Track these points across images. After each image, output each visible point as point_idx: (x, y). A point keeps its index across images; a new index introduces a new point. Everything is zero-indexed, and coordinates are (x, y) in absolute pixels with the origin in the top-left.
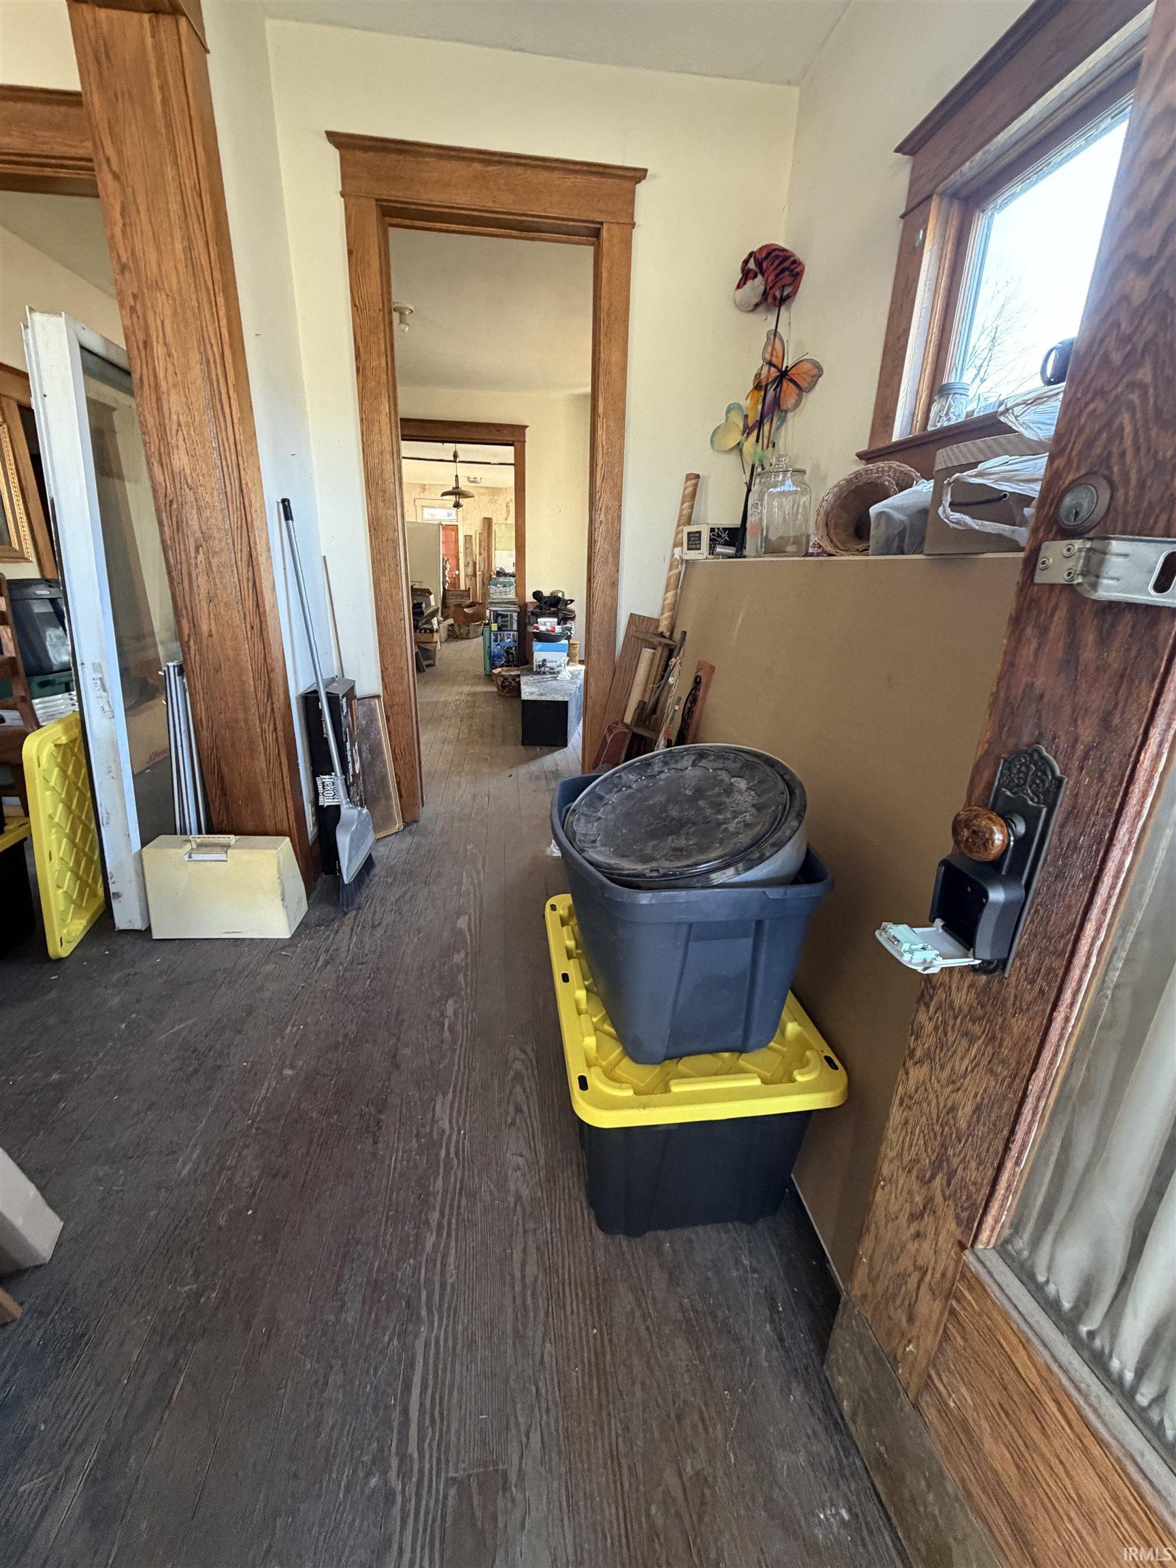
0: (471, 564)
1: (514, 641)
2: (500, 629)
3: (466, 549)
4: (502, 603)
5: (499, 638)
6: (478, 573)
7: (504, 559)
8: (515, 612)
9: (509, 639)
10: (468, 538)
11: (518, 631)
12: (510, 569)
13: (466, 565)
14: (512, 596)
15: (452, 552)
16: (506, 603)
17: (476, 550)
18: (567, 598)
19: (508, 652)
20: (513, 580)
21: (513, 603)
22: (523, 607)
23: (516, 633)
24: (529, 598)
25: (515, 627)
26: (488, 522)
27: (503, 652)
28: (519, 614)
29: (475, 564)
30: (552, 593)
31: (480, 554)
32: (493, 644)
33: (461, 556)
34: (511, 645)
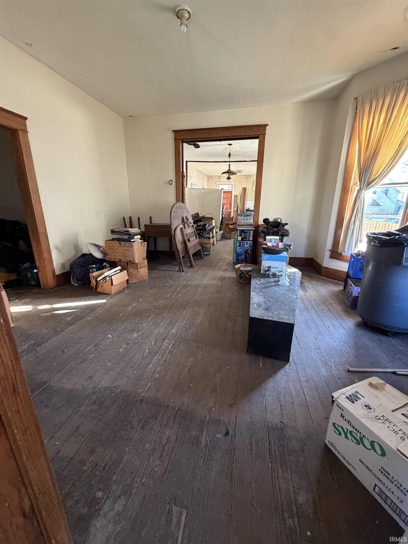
0: (236, 207)
1: (250, 246)
2: (242, 239)
3: (235, 200)
4: (245, 225)
5: (242, 245)
6: (239, 210)
7: (250, 204)
8: (252, 230)
9: (248, 245)
10: (236, 196)
11: (253, 240)
12: (252, 208)
13: (234, 207)
14: (251, 221)
15: (229, 202)
16: (247, 225)
17: (239, 201)
18: (283, 222)
19: (246, 252)
20: (253, 213)
21: (251, 225)
22: (257, 227)
23: (251, 242)
24: (261, 222)
25: (251, 239)
26: (245, 189)
27: (243, 252)
28: (254, 232)
29: (238, 207)
30: (274, 220)
31: (240, 203)
32: (238, 248)
33: (233, 203)
34: (248, 249)
